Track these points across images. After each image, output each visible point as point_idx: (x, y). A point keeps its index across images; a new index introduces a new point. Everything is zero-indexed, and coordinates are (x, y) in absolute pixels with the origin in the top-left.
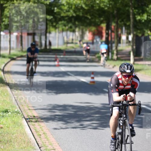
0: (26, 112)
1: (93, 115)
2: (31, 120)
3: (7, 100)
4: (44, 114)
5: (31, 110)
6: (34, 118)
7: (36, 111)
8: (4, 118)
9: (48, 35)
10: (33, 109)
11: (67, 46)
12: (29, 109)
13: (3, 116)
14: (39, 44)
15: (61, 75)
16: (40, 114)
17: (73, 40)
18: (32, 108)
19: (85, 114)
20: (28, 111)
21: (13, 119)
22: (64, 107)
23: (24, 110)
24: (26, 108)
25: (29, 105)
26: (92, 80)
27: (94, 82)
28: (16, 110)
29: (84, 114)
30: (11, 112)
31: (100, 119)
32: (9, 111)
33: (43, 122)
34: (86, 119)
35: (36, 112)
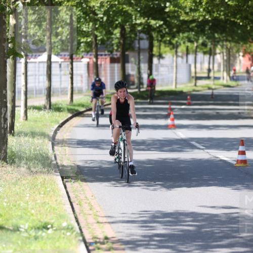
0: (90, 228)
1: (234, 234)
2: (98, 245)
3: (50, 203)
4: (128, 232)
5: (102, 223)
6: (106, 241)
7: (113, 225)
8: (39, 241)
9: (155, 60)
10: (106, 222)
11: (195, 85)
12: (98, 222)
13: (36, 238)
14: (136, 81)
15: (175, 147)
16: (119, 232)
17: (209, 70)
18: (105, 220)
19: (219, 233)
20: (96, 225)
21: (57, 244)
22: (176, 217)
23: (87, 224)
24: (91, 220)
25: (98, 214)
26: (241, 157)
27: (245, 162)
28: (65, 224)
29: (216, 233)
30: (54, 228)
31: (248, 243)
32: (49, 226)
33: (124, 249)
34: (219, 243)
35: (112, 228)
